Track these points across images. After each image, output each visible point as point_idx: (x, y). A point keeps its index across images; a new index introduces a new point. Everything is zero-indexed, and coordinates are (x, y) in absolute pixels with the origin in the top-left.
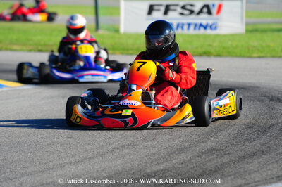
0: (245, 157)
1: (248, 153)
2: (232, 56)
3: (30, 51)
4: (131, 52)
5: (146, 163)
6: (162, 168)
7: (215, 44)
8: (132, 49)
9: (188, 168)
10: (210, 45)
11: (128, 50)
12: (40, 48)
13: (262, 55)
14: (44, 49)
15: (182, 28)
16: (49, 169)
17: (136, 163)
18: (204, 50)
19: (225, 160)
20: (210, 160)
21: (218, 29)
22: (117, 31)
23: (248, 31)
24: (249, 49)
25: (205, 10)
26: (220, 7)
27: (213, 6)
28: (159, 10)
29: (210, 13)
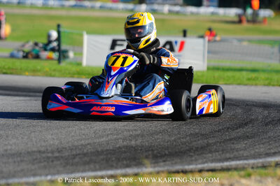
13: (228, 82)
22: (80, 64)
24: (214, 77)
25: (168, 47)
26: (182, 44)
27: (176, 42)
28: (122, 45)
29: (172, 49)
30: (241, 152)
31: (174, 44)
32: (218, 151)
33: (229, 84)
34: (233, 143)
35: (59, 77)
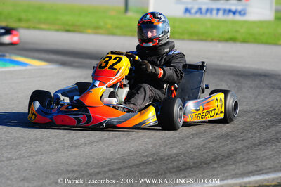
0: (259, 144)
1: (263, 140)
2: (258, 43)
3: (58, 30)
5: (160, 146)
6: (175, 151)
7: (243, 30)
9: (202, 152)
10: (237, 31)
12: (68, 28)
14: (71, 28)
16: (63, 148)
17: (150, 146)
18: (230, 35)
19: (239, 146)
20: (224, 146)
35: (120, 35)
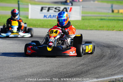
2: (79, 29)
4: (37, 26)
8: (37, 25)
11: (35, 26)
13: (91, 29)
15: (55, 17)
21: (70, 18)
23: (83, 19)
24: (85, 26)
25: (65, 10)
26: (71, 9)
27: (68, 8)
28: (45, 9)
29: (67, 11)
30: (101, 74)
31: (67, 9)
32: (93, 74)
33: (92, 30)
34: (98, 69)
